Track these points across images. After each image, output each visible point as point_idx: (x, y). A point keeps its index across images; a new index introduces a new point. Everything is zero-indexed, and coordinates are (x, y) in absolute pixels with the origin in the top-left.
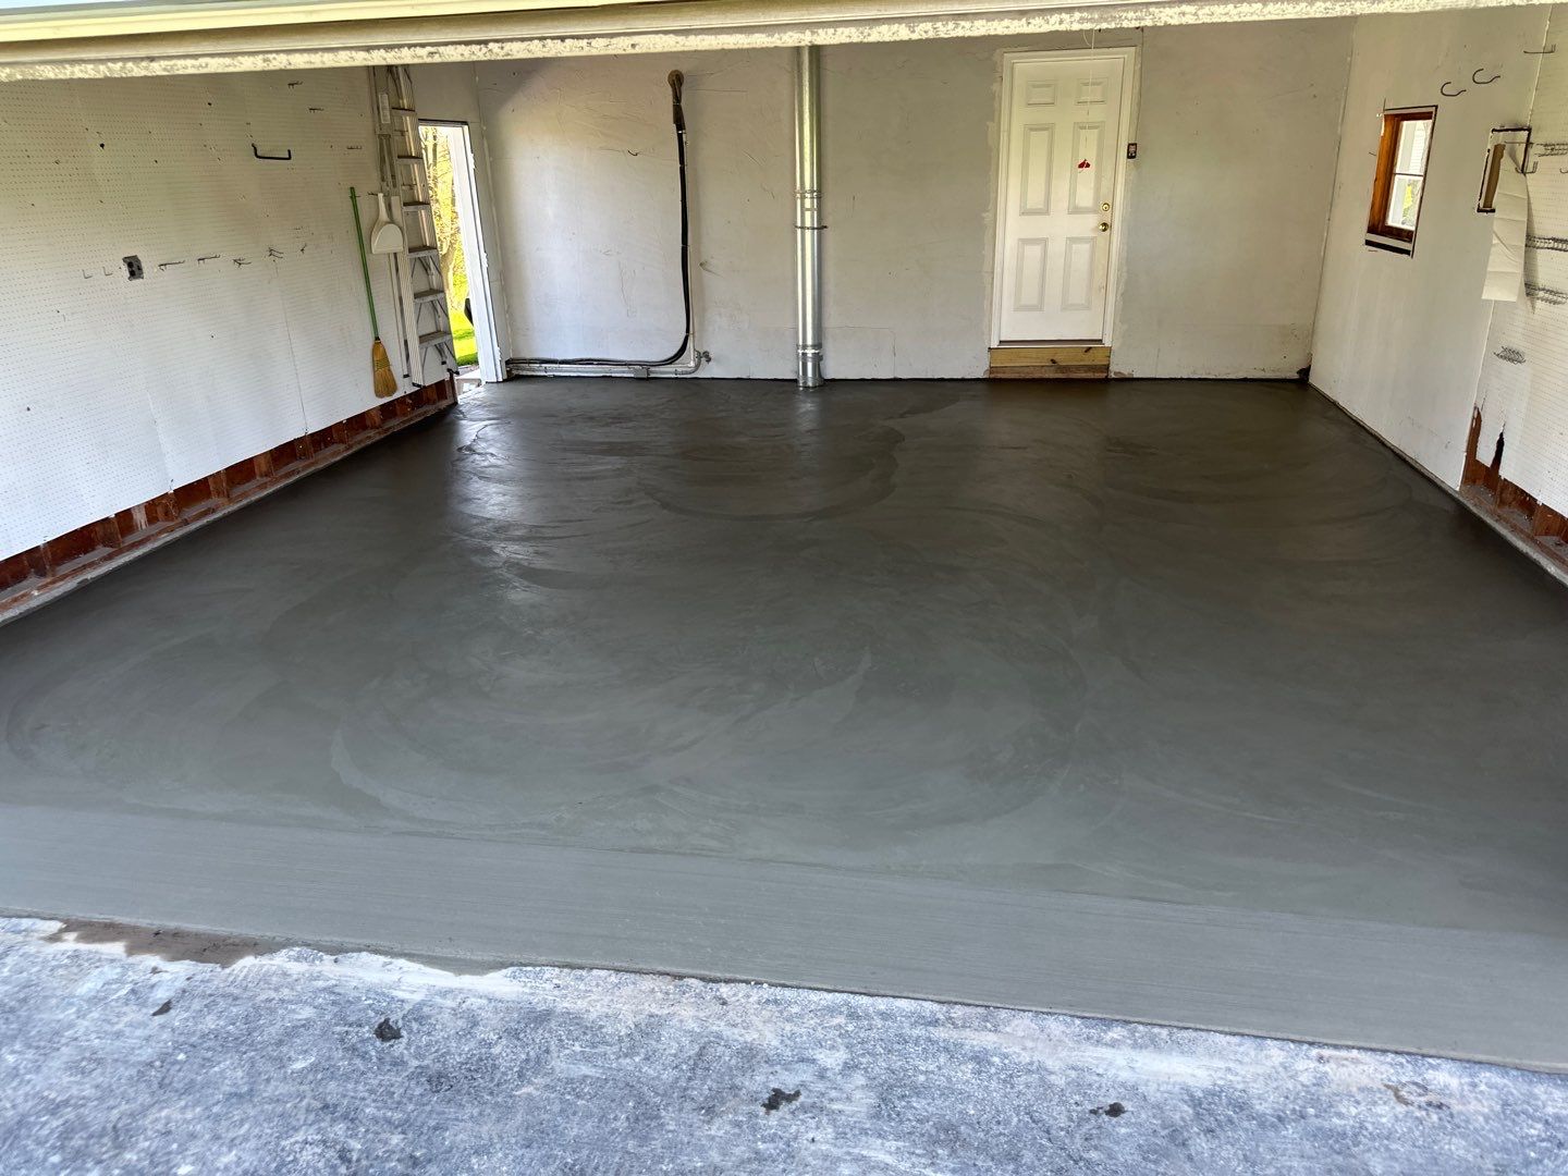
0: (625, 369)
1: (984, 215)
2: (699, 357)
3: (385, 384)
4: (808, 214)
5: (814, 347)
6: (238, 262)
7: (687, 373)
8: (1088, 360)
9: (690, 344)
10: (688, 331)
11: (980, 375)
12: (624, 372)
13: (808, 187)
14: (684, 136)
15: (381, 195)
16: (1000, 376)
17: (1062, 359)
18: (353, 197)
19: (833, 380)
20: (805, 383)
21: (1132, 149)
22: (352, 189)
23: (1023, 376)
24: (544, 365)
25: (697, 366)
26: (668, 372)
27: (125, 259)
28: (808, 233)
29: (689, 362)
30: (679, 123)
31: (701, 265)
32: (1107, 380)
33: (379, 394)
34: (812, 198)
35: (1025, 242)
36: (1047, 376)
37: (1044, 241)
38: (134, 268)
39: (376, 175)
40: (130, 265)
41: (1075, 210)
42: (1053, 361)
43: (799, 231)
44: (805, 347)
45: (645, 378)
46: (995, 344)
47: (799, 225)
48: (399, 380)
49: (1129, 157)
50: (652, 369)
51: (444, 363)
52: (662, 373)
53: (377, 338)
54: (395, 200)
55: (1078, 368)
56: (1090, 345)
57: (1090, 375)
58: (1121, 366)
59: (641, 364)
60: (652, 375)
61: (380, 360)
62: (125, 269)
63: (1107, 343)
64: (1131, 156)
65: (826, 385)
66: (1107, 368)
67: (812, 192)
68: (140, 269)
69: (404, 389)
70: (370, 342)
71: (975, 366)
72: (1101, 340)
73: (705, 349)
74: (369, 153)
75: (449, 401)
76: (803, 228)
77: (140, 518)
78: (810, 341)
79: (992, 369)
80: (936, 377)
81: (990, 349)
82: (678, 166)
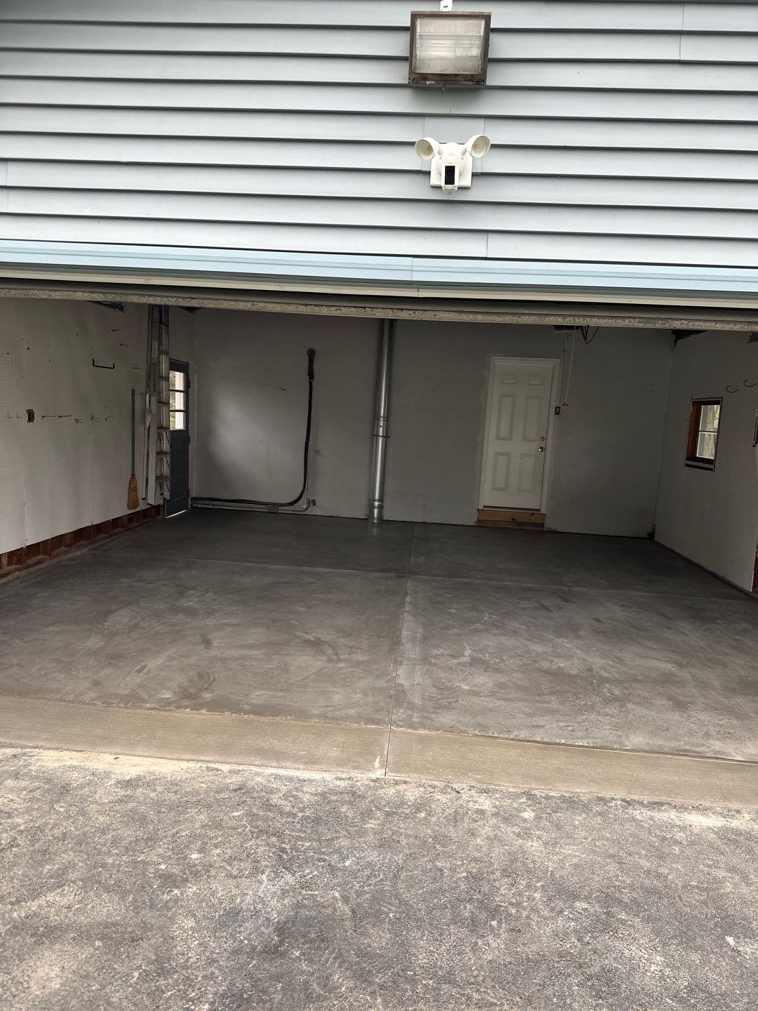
0: (264, 507)
1: (477, 438)
2: (309, 502)
3: (133, 503)
4: (381, 429)
5: (379, 500)
6: (77, 421)
8: (532, 520)
11: (472, 523)
12: (262, 509)
13: (382, 414)
14: (313, 383)
15: (147, 395)
16: (483, 524)
17: (518, 518)
18: (133, 394)
19: (388, 521)
21: (558, 410)
22: (133, 390)
23: (495, 525)
24: (213, 502)
25: (307, 509)
27: (27, 411)
28: (380, 439)
29: (303, 504)
30: (311, 375)
31: (317, 451)
32: (543, 531)
33: (129, 507)
34: (384, 420)
35: (498, 454)
36: (509, 526)
37: (508, 455)
38: (31, 417)
39: (144, 384)
40: (29, 414)
41: (525, 439)
42: (514, 519)
43: (375, 437)
44: (374, 500)
45: (274, 512)
46: (481, 507)
47: (376, 434)
48: (141, 502)
49: (556, 414)
50: (280, 508)
51: (162, 494)
53: (133, 475)
54: (153, 399)
55: (528, 524)
56: (534, 512)
57: (533, 528)
58: (550, 524)
59: (274, 505)
60: (279, 512)
61: (132, 489)
62: (27, 415)
63: (543, 512)
64: (557, 413)
65: (385, 523)
66: (542, 525)
67: (384, 417)
68: (33, 417)
69: (142, 506)
70: (129, 477)
71: (470, 519)
72: (539, 510)
74: (143, 373)
75: (161, 517)
76: (378, 436)
78: (377, 497)
79: (479, 521)
80: (447, 523)
81: (478, 510)
82: (308, 398)
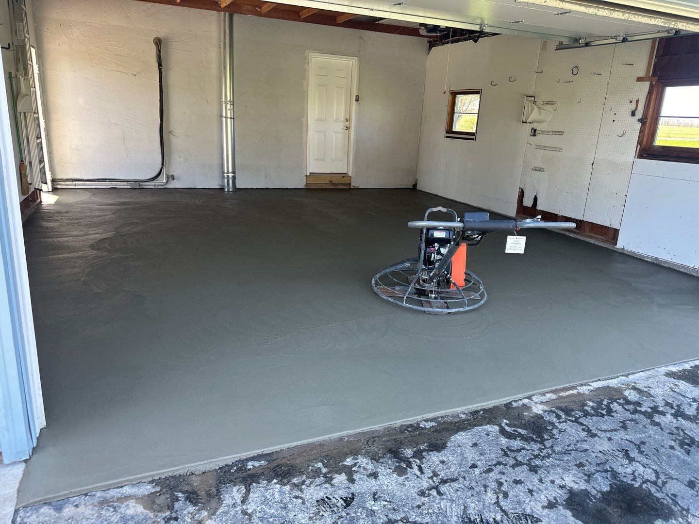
0: (125, 183)
1: (303, 119)
2: (168, 177)
4: (229, 112)
5: (233, 172)
7: (162, 186)
8: (343, 181)
9: (164, 171)
10: (163, 164)
11: (302, 187)
12: (124, 185)
13: (229, 99)
16: (310, 187)
17: (334, 180)
18: (11, 77)
20: (228, 190)
22: (10, 73)
23: (319, 187)
24: (74, 182)
25: (167, 182)
26: (151, 185)
28: (229, 120)
29: (163, 179)
30: (160, 63)
31: (170, 132)
32: (350, 189)
34: (230, 105)
36: (328, 187)
42: (331, 181)
43: (224, 119)
44: (228, 173)
45: (137, 187)
46: (308, 174)
47: (224, 116)
50: (141, 183)
52: (146, 186)
53: (22, 160)
55: (340, 184)
56: (344, 175)
57: (344, 187)
58: (355, 184)
59: (136, 181)
60: (141, 187)
63: (350, 174)
64: (357, 100)
66: (350, 184)
67: (230, 102)
72: (347, 174)
73: (171, 173)
78: (230, 170)
79: (307, 184)
81: (306, 176)
82: (158, 83)
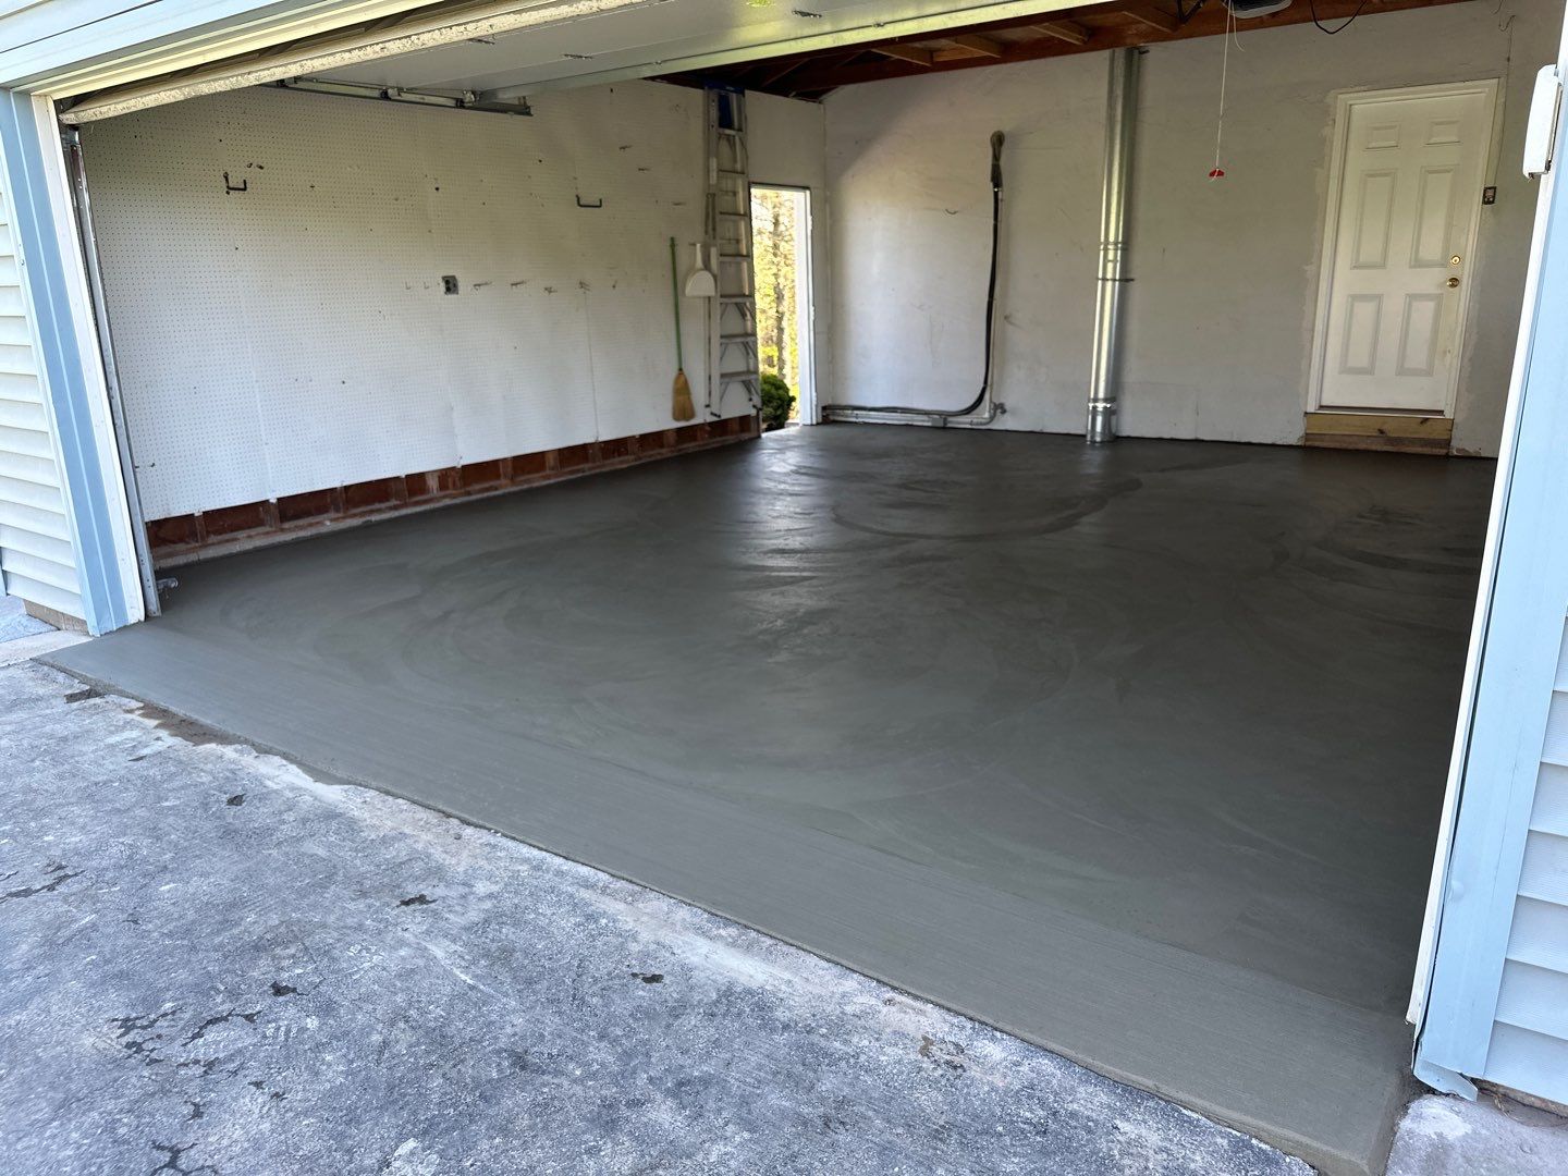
0: (925, 418)
1: (1306, 268)
2: (995, 408)
3: (683, 409)
4: (1110, 266)
5: (1106, 400)
6: (549, 290)
7: (981, 424)
8: (1424, 432)
9: (987, 396)
10: (986, 382)
11: (1293, 439)
12: (923, 421)
13: (1112, 239)
14: (1000, 193)
15: (698, 245)
16: (1317, 444)
17: (1392, 430)
18: (673, 245)
19: (1129, 437)
20: (1093, 437)
21: (1490, 193)
22: (672, 239)
23: (1344, 446)
24: (856, 412)
25: (992, 418)
26: (964, 422)
27: (444, 278)
28: (1109, 285)
29: (984, 412)
30: (997, 180)
31: (1006, 318)
32: (1448, 457)
33: (676, 418)
34: (1116, 250)
35: (1355, 298)
36: (1374, 448)
37: (1379, 298)
38: (451, 285)
39: (699, 229)
40: (447, 282)
41: (1418, 263)
42: (1381, 432)
43: (1100, 282)
44: (1096, 400)
45: (942, 426)
46: (1311, 409)
47: (1100, 276)
48: (699, 409)
49: (1485, 203)
50: (950, 419)
51: (751, 400)
52: (959, 423)
53: (681, 370)
54: (714, 251)
55: (1413, 441)
56: (1426, 416)
57: (1427, 450)
58: (1467, 441)
59: (940, 413)
60: (949, 425)
61: (682, 389)
62: (442, 285)
63: (1448, 415)
64: (1487, 201)
65: (1114, 440)
66: (1448, 443)
67: (1116, 243)
68: (455, 286)
69: (702, 417)
70: (674, 372)
71: (1289, 432)
72: (1443, 411)
73: (1002, 401)
74: (695, 208)
75: (753, 434)
76: (1104, 279)
77: (433, 483)
78: (1101, 395)
79: (1307, 436)
80: (1243, 441)
81: (1306, 413)
82: (992, 222)
